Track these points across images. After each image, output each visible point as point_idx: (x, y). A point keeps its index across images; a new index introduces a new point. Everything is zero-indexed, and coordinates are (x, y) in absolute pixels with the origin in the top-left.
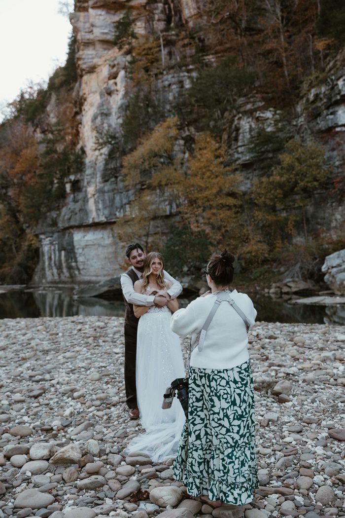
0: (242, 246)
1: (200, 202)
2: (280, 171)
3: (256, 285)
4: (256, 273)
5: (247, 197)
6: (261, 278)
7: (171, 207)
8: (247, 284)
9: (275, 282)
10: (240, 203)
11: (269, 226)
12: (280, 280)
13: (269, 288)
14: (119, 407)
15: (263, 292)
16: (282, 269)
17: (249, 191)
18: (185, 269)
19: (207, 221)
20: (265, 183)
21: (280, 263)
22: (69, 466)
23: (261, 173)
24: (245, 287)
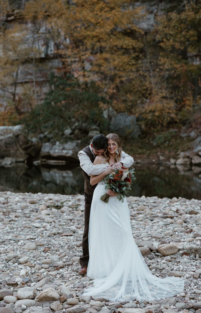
0: (142, 103)
1: (89, 43)
2: (195, 6)
3: (159, 153)
4: (160, 138)
5: (149, 38)
6: (166, 144)
7: (48, 47)
8: (148, 152)
9: (183, 151)
10: (140, 45)
11: (178, 77)
12: (190, 149)
13: (176, 158)
14: (66, 268)
15: (168, 163)
16: (193, 134)
17: (152, 29)
18: (68, 131)
19: (96, 69)
20: (174, 22)
21: (191, 126)
22: (51, 303)
23: (168, 6)
24: (145, 156)
